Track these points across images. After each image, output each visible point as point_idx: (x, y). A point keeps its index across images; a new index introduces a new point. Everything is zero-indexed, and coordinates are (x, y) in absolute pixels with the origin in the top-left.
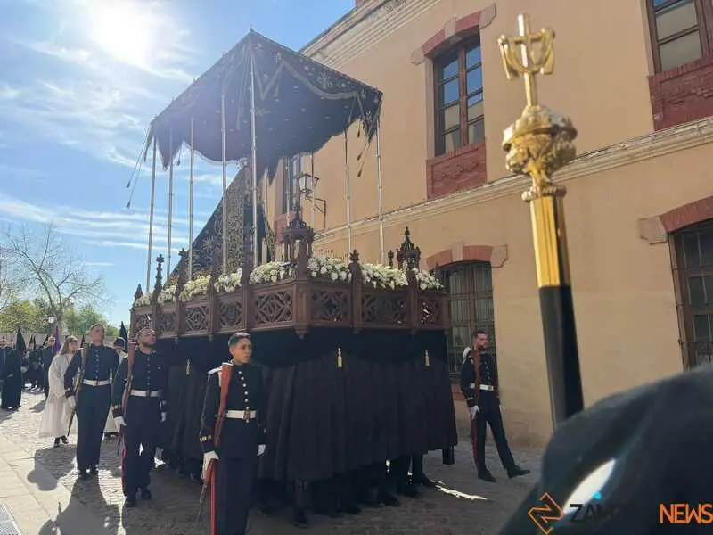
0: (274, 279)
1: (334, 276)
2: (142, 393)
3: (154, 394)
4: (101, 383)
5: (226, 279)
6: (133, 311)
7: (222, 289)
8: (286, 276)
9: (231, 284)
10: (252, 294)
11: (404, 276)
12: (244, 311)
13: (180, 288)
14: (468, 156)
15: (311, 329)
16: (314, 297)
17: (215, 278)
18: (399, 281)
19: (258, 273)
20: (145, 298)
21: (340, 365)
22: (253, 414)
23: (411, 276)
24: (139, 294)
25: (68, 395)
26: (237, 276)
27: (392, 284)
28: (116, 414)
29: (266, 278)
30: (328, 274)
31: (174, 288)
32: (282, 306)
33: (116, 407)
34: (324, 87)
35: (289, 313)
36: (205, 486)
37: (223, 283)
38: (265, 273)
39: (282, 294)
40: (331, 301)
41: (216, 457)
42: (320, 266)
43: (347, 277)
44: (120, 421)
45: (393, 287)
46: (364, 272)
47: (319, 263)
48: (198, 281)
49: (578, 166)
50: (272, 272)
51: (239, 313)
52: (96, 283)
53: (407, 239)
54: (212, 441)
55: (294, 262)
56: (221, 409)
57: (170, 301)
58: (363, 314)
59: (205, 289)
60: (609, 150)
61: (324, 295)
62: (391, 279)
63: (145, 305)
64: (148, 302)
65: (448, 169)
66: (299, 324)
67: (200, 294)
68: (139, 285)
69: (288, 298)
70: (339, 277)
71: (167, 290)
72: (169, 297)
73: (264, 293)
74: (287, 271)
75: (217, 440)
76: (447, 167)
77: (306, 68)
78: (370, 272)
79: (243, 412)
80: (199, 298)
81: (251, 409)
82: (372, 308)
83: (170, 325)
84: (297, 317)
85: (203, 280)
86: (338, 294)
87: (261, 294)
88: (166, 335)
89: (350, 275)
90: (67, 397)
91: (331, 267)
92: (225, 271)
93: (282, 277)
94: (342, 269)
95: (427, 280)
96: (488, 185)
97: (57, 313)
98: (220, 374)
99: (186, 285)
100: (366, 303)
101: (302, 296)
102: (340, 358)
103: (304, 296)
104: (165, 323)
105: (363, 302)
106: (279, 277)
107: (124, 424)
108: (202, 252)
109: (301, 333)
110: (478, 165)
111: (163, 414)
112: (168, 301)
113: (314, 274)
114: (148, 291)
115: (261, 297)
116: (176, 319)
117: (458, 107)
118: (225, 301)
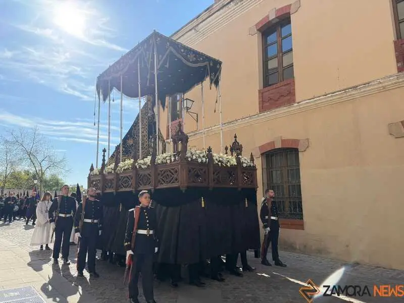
0: (168, 161)
1: (200, 160)
2: (89, 221)
3: (96, 221)
4: (68, 216)
5: (142, 161)
6: (89, 178)
7: (140, 167)
8: (175, 160)
9: (145, 164)
10: (156, 169)
11: (234, 160)
12: (152, 178)
13: (116, 166)
14: (284, 88)
15: (188, 187)
16: (190, 171)
17: (135, 161)
18: (232, 162)
19: (160, 158)
20: (96, 171)
21: (203, 206)
22: (151, 232)
23: (238, 160)
24: (92, 169)
25: (51, 221)
26: (148, 160)
27: (229, 165)
28: (76, 231)
29: (164, 161)
30: (196, 159)
31: (112, 166)
32: (173, 176)
33: (76, 228)
34: (191, 60)
35: (176, 180)
36: (127, 267)
37: (140, 163)
38: (164, 159)
39: (173, 169)
40: (197, 173)
41: (132, 253)
42: (192, 155)
43: (206, 160)
44: (78, 235)
45: (229, 166)
46: (214, 158)
47: (192, 153)
48: (126, 162)
49: (352, 93)
50: (167, 158)
51: (150, 179)
52: (61, 161)
53: (236, 140)
54: (130, 245)
55: (179, 153)
56: (135, 229)
57: (111, 172)
58: (214, 180)
59: (131, 166)
60: (370, 84)
61: (195, 170)
62: (228, 161)
63: (96, 175)
64: (98, 173)
65: (272, 95)
66: (182, 185)
67: (128, 169)
68: (92, 164)
69: (176, 172)
70: (202, 161)
71: (109, 167)
72: (110, 170)
73: (163, 169)
74: (175, 158)
75: (133, 245)
76: (271, 94)
77: (182, 50)
78: (218, 158)
79: (146, 231)
80: (127, 171)
81: (150, 229)
82: (219, 177)
83: (111, 186)
84: (181, 181)
85: (129, 162)
86: (202, 170)
87: (161, 169)
88: (108, 191)
89: (207, 160)
90: (50, 222)
91: (198, 156)
92: (140, 156)
93: (173, 160)
94: (203, 157)
95: (246, 162)
96: (296, 104)
97: (40, 178)
98: (135, 212)
99: (119, 164)
100: (215, 174)
101: (183, 170)
102: (203, 202)
103: (185, 170)
104: (108, 184)
105: (214, 173)
106: (171, 160)
107: (80, 236)
108: (126, 147)
109: (183, 189)
110: (290, 93)
111: (100, 232)
112: (109, 173)
113: (190, 159)
114: (97, 167)
115: (161, 171)
116: (114, 182)
117: (276, 59)
118: (141, 173)
